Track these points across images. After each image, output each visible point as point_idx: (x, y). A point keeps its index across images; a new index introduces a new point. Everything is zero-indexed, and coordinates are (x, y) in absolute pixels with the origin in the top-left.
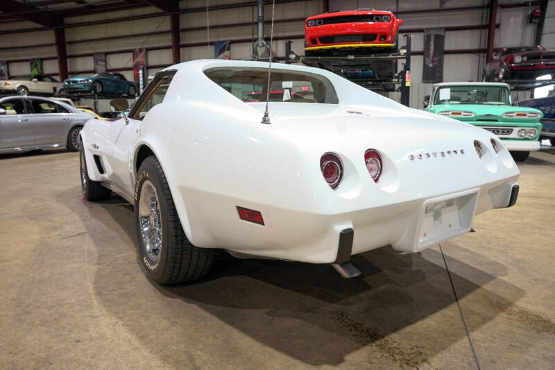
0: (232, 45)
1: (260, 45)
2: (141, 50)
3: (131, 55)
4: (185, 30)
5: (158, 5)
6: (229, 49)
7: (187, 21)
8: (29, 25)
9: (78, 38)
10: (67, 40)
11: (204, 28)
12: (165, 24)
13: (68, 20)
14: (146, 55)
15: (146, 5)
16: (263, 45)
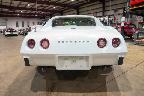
0: (119, 10)
1: (127, 8)
2: (95, 13)
3: (93, 14)
4: (106, 7)
5: (99, 1)
6: (118, 11)
7: (106, 4)
8: (72, 9)
9: (81, 11)
10: (79, 12)
11: (110, 6)
12: (101, 6)
13: (80, 7)
14: (96, 14)
15: (96, 1)
16: (128, 9)
